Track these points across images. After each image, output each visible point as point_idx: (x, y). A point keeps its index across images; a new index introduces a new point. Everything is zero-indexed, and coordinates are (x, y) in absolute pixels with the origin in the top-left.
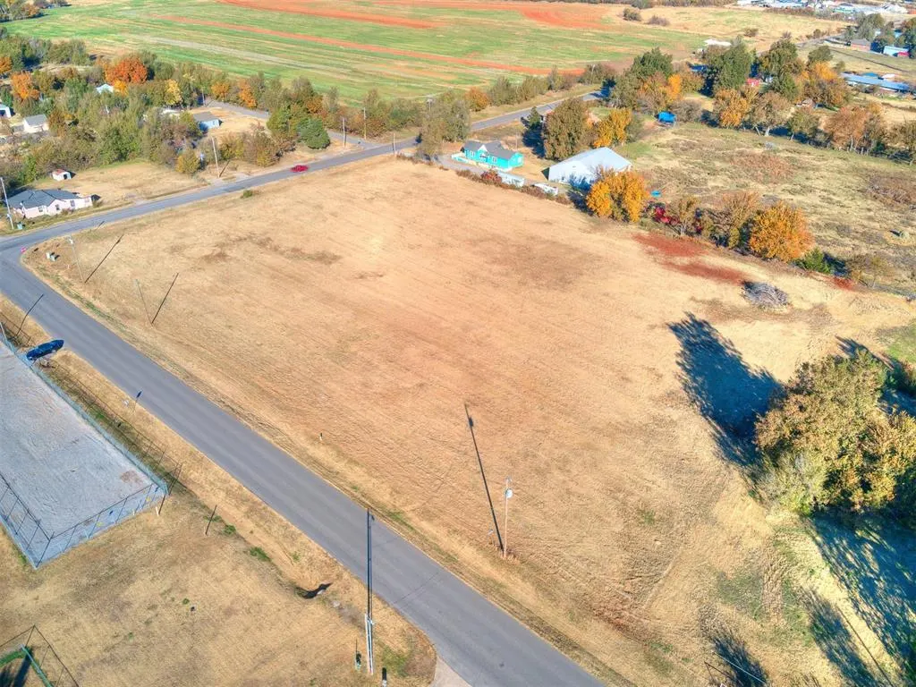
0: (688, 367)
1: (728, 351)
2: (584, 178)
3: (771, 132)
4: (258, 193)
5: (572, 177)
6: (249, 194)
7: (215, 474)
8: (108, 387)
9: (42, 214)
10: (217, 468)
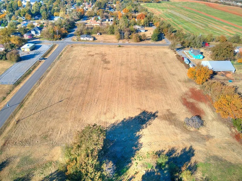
0: (125, 121)
1: (144, 125)
4: (122, 47)
6: (120, 46)
9: (84, 39)
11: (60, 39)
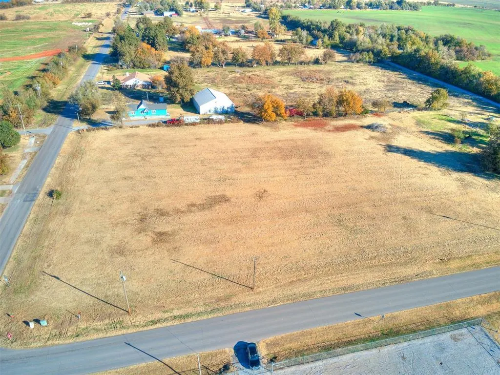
2: (224, 107)
3: (225, 65)
5: (216, 108)
7: (463, 303)
8: (336, 329)
10: (459, 301)
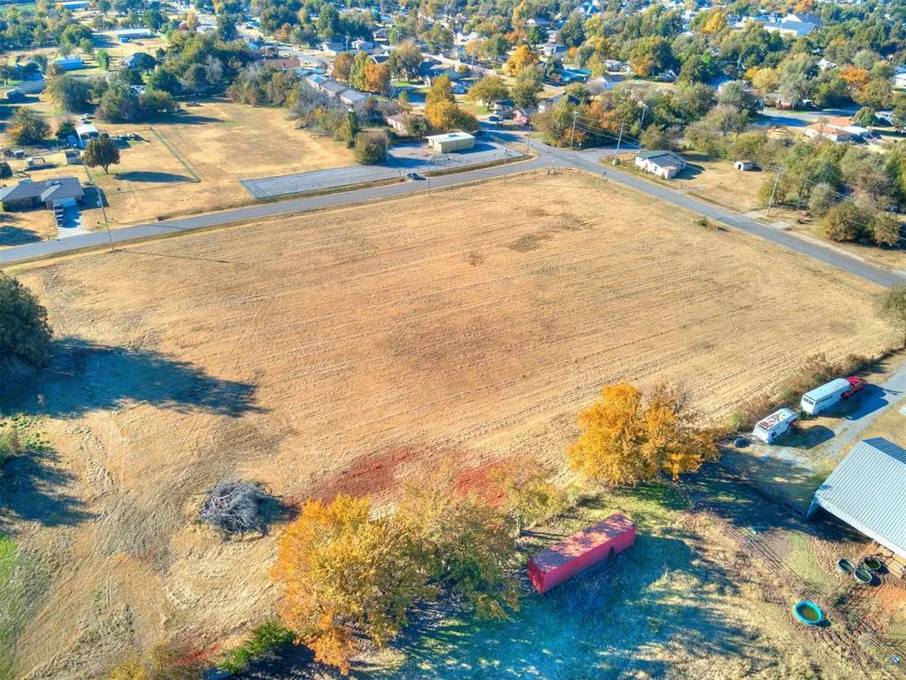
0: (179, 366)
1: (173, 402)
6: (704, 224)
11: (575, 145)
